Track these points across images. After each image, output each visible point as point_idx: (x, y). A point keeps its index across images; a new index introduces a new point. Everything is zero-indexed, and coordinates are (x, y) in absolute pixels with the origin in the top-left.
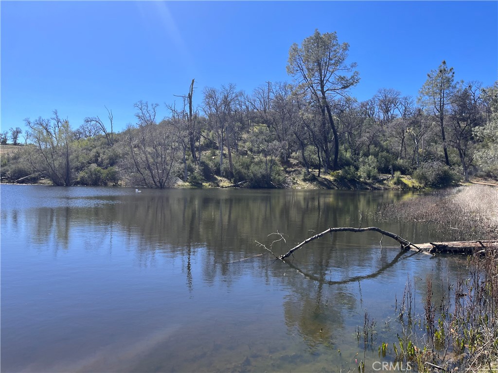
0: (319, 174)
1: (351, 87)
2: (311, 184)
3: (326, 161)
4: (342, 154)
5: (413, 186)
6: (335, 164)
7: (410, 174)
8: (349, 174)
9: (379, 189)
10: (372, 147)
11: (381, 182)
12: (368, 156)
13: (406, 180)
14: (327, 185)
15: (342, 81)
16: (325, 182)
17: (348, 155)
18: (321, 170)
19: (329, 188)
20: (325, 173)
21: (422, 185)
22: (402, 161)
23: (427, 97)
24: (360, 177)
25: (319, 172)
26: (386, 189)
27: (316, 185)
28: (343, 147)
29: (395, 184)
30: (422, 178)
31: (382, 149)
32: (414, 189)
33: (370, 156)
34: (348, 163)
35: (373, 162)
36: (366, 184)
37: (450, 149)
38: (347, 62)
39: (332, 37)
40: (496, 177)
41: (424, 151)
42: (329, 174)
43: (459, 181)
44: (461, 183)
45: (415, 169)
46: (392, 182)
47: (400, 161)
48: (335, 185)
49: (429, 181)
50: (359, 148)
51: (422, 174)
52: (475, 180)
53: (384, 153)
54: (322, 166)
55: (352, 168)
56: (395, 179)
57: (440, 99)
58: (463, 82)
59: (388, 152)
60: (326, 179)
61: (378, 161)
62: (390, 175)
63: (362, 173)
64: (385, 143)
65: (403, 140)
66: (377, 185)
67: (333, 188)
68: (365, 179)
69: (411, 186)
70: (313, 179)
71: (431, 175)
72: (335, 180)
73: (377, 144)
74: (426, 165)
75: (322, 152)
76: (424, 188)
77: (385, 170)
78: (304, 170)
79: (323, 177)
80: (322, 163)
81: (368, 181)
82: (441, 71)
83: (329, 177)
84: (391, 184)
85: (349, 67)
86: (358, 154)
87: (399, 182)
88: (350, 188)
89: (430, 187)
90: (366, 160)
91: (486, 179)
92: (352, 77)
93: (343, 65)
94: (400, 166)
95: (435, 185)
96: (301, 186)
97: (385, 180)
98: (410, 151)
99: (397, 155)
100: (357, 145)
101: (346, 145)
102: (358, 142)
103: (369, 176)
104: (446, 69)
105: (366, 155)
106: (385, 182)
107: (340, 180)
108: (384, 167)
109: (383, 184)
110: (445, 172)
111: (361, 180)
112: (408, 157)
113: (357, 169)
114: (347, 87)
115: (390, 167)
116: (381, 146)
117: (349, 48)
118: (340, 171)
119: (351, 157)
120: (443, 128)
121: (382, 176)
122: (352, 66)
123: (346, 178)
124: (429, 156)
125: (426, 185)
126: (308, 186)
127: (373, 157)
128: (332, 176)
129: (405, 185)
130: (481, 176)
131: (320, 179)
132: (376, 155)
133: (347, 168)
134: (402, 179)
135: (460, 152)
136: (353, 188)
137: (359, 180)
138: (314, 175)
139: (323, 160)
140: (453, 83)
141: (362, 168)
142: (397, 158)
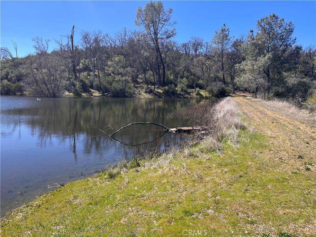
0: (154, 89)
1: (172, 37)
2: (150, 95)
3: (159, 81)
4: (168, 77)
5: (206, 96)
6: (163, 83)
7: (205, 89)
8: (171, 89)
9: (187, 98)
10: (186, 73)
11: (189, 94)
13: (203, 93)
14: (159, 95)
15: (166, 34)
16: (158, 94)
17: (172, 77)
18: (156, 86)
19: (160, 97)
20: (158, 88)
21: (210, 96)
22: (201, 81)
23: (215, 44)
24: (177, 91)
25: (154, 87)
26: (191, 98)
27: (152, 96)
28: (169, 72)
29: (196, 95)
30: (211, 91)
31: (192, 74)
32: (206, 98)
33: (184, 78)
34: (171, 83)
35: (186, 82)
36: (180, 94)
37: (225, 75)
38: (171, 21)
39: (160, 5)
40: (249, 91)
41: (214, 75)
42: (160, 88)
43: (230, 93)
44: (231, 94)
45: (208, 86)
46: (195, 94)
47: (201, 82)
48: (163, 95)
49: (214, 93)
50: (178, 73)
51: (211, 89)
52: (239, 93)
53: (192, 77)
54: (156, 84)
55: (173, 85)
56: (196, 93)
57: (221, 47)
58: (234, 37)
59: (194, 76)
60: (158, 92)
61: (188, 81)
62: (194, 90)
63: (178, 89)
64: (193, 70)
65: (202, 69)
66: (186, 96)
67: (162, 97)
68: (180, 92)
69: (204, 96)
70: (150, 92)
71: (216, 90)
72: (163, 93)
73: (188, 71)
74: (214, 84)
75: (156, 76)
76: (211, 97)
77: (191, 87)
78: (145, 86)
79: (157, 90)
80: (156, 82)
81: (182, 93)
82: (222, 30)
83: (160, 91)
84: (194, 95)
85: (173, 24)
86: (177, 77)
87: (198, 94)
88: (171, 97)
89: (215, 97)
90: (182, 81)
91: (244, 92)
92: (172, 32)
93: (169, 22)
94: (201, 84)
95: (217, 96)
96: (144, 96)
97: (191, 92)
98: (206, 75)
99: (199, 78)
100: (177, 72)
101: (171, 71)
102: (177, 69)
103: (182, 90)
104: (225, 29)
105: (182, 77)
106: (191, 94)
107: (166, 93)
108: (192, 85)
109: (190, 95)
110: (223, 89)
111: (178, 92)
112: (205, 79)
113: (176, 86)
114: (170, 37)
115: (194, 85)
116: (191, 72)
117: (172, 11)
118: (166, 87)
119: (173, 79)
120: (223, 63)
121: (189, 90)
122: (174, 23)
123: (169, 91)
124: (216, 79)
125: (213, 95)
126: (148, 96)
127: (186, 79)
128: (162, 90)
129: (201, 95)
130: (242, 91)
131: (155, 92)
132: (187, 78)
133: (170, 85)
134: (200, 92)
135: (231, 77)
136: (173, 97)
137: (177, 92)
138: (151, 89)
139: (157, 81)
140: (229, 38)
141: (179, 86)
142: (199, 79)
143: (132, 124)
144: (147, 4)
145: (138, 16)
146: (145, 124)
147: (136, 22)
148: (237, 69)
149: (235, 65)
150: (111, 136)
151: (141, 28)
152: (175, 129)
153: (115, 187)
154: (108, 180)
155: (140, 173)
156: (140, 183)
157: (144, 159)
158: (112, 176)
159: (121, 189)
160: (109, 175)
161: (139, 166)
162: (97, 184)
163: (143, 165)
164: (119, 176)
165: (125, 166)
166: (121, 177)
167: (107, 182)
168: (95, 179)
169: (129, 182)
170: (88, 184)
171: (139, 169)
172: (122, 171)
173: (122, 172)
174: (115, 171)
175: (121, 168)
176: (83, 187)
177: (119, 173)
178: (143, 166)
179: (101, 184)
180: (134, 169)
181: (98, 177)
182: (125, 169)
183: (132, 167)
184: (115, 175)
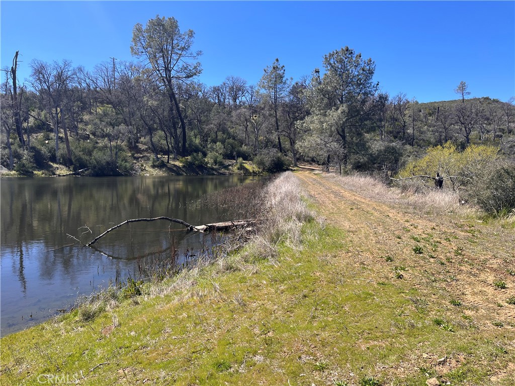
0: (168, 160)
1: (194, 77)
2: (160, 170)
3: (176, 147)
4: (191, 141)
5: (253, 171)
6: (183, 150)
7: (251, 160)
8: (197, 160)
9: (224, 174)
10: (220, 134)
11: (226, 167)
12: (215, 143)
13: (249, 166)
14: (176, 171)
15: (185, 71)
16: (175, 169)
17: (197, 141)
18: (171, 156)
19: (178, 174)
20: (175, 159)
21: (260, 170)
22: (246, 147)
23: (263, 90)
24: (207, 163)
25: (168, 157)
26: (231, 174)
27: (164, 172)
28: (193, 133)
29: (238, 169)
30: (261, 163)
31: (230, 136)
32: (254, 174)
33: (218, 143)
34: (197, 150)
35: (220, 148)
36: (213, 169)
37: (282, 138)
38: (193, 49)
39: (174, 24)
40: (318, 162)
41: (265, 138)
42: (178, 160)
43: (290, 166)
44: (291, 168)
45: (256, 155)
46: (236, 168)
47: (244, 148)
48: (183, 171)
49: (266, 166)
50: (207, 135)
51: (261, 160)
52: (303, 165)
53: (231, 140)
54: (172, 152)
55: (200, 154)
56: (238, 166)
57: (274, 94)
58: (292, 79)
59: (234, 139)
60: (175, 166)
61: (224, 147)
62: (235, 161)
63: (209, 160)
64: (232, 130)
65: (246, 128)
66: (223, 170)
67: (182, 174)
68: (212, 165)
69: (251, 171)
70: (162, 165)
71: (268, 161)
72: (184, 167)
73: (224, 131)
74: (265, 151)
75: (171, 139)
76: (262, 173)
77: (231, 157)
78: (152, 156)
79: (173, 163)
80: (171, 148)
81: (214, 167)
82: (274, 68)
83: (177, 163)
84: (235, 169)
85: (195, 55)
86: (207, 141)
87: (242, 168)
88: (198, 174)
89: (267, 171)
90: (214, 147)
91: (311, 164)
92: (195, 68)
93: (189, 52)
94: (244, 152)
95: (271, 170)
96: (150, 173)
97: (230, 165)
98: (253, 137)
99: (241, 142)
100: (205, 132)
101: (196, 131)
102: (206, 128)
103: (215, 162)
104: (279, 66)
105: (214, 141)
106: (230, 167)
107: (189, 167)
108: (230, 154)
109: (228, 170)
110: (278, 158)
111: (209, 165)
112: (251, 144)
113: (205, 155)
114: (192, 76)
115: (235, 153)
116: (229, 134)
117: (194, 35)
118: (189, 157)
119: (200, 143)
120: (277, 119)
121: (227, 162)
122: (198, 54)
123: (194, 164)
124: (268, 143)
125: (264, 169)
126: (157, 172)
127: (220, 143)
128: (181, 162)
129: (247, 170)
130: (308, 161)
131: (169, 165)
132: (223, 142)
133: (195, 154)
134: (244, 165)
135: (290, 140)
136: (201, 173)
137: (207, 166)
138: (163, 161)
139: (172, 146)
140: (284, 79)
141: (210, 155)
142: (242, 144)
143: (127, 222)
144: (151, 20)
145: (136, 39)
146: (150, 220)
147: (132, 48)
148: (298, 128)
149: (295, 122)
150: (89, 245)
151: (141, 59)
152: (203, 227)
153: (95, 336)
154: (81, 324)
155: (139, 307)
156: (141, 324)
157: (149, 281)
158: (88, 317)
159: (105, 337)
160: (84, 315)
161: (140, 294)
162: (60, 333)
163: (147, 291)
164: (102, 314)
165: (114, 297)
166: (105, 317)
167: (79, 328)
168: (56, 325)
169: (120, 325)
170: (42, 336)
171: (139, 299)
172: (108, 306)
173: (108, 308)
174: (95, 307)
175: (106, 301)
176: (34, 341)
177: (101, 310)
178: (146, 294)
179: (68, 332)
180: (130, 301)
181: (62, 321)
182: (113, 302)
183: (126, 297)
184: (95, 314)
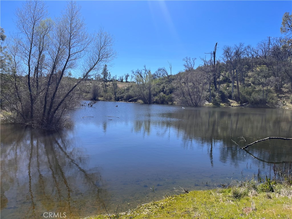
96: (289, 107)
143: (270, 138)
145: (284, 23)
147: (282, 29)
150: (244, 148)
153: (238, 211)
154: (231, 199)
155: (272, 201)
156: (271, 214)
157: (281, 183)
158: (237, 196)
159: (245, 215)
160: (234, 193)
161: (273, 191)
162: (219, 200)
163: (278, 191)
164: (245, 197)
165: (255, 187)
166: (248, 200)
167: (231, 201)
168: (218, 194)
169: (256, 209)
170: (209, 198)
171: (272, 194)
172: (250, 193)
173: (250, 194)
174: (242, 190)
175: (249, 189)
176: (204, 199)
177: (245, 194)
178: (277, 192)
179: (223, 201)
180: (265, 194)
181: (221, 193)
182: (254, 191)
183: (263, 190)
184: (241, 195)
